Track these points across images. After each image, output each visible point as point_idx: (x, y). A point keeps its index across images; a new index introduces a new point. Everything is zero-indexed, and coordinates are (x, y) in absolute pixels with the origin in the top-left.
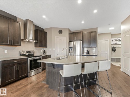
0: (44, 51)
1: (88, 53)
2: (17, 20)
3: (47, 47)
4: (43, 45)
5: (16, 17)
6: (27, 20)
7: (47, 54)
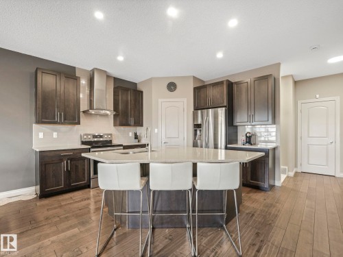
0: (136, 134)
1: (247, 142)
2: (75, 75)
3: (142, 125)
4: (132, 121)
5: (74, 68)
6: (93, 71)
7: (143, 142)
